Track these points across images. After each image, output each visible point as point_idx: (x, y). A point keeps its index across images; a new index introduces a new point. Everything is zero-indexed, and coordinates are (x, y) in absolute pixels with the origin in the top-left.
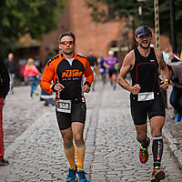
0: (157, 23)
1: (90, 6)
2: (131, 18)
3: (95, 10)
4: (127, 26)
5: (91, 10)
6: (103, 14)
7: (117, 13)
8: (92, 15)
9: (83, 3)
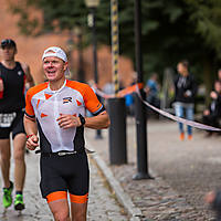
0: (115, 38)
1: (16, 11)
2: (77, 31)
3: (25, 17)
4: (71, 42)
7: (56, 23)
8: (20, 25)
9: (6, 7)
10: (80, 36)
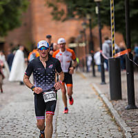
0: (112, 21)
1: (51, 5)
2: (88, 17)
3: (56, 9)
4: (85, 24)
5: (51, 9)
6: (62, 13)
7: (75, 13)
8: (53, 14)
9: (44, 3)
10: (90, 20)
